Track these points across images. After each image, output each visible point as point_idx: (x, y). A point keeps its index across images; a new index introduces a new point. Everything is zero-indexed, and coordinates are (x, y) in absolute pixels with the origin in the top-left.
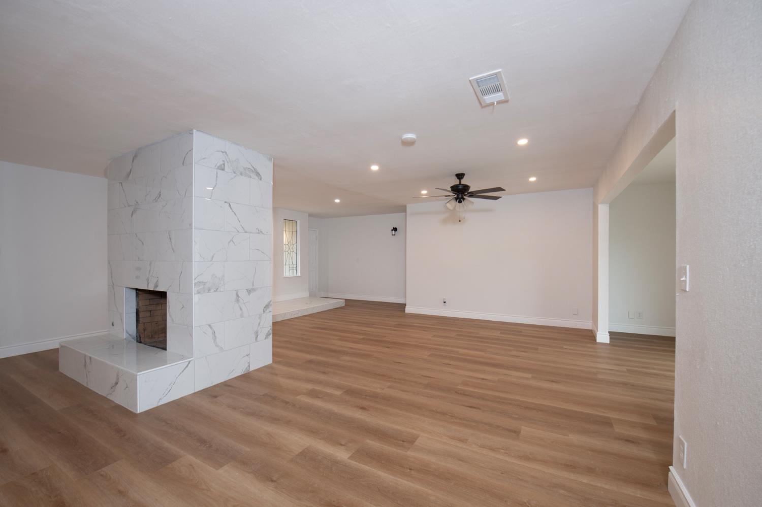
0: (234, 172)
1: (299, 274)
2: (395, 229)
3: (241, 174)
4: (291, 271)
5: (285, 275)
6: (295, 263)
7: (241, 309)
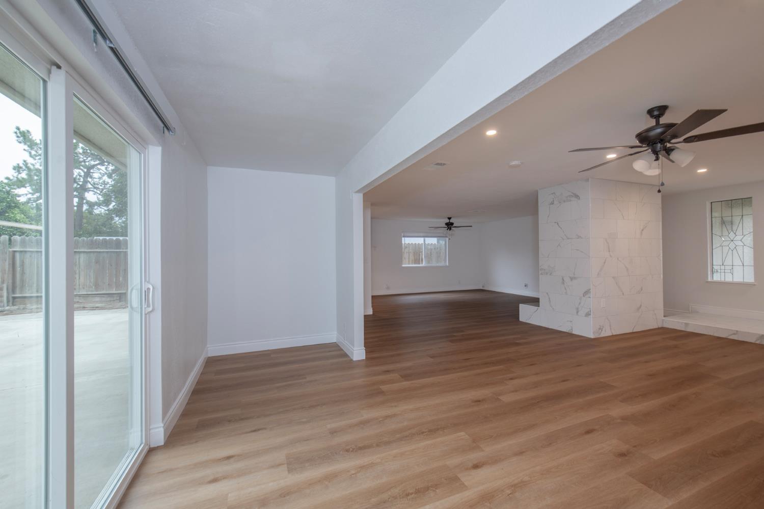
0: (560, 203)
3: (564, 201)
7: (565, 289)
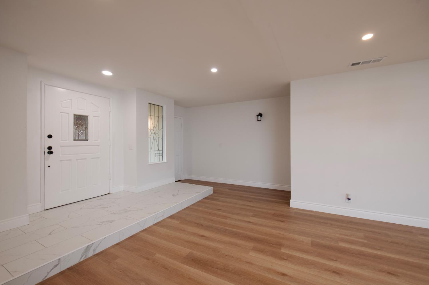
1: (165, 160)
2: (260, 115)
4: (157, 157)
5: (150, 161)
6: (161, 149)
